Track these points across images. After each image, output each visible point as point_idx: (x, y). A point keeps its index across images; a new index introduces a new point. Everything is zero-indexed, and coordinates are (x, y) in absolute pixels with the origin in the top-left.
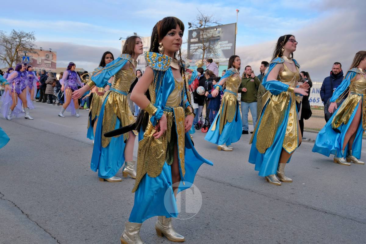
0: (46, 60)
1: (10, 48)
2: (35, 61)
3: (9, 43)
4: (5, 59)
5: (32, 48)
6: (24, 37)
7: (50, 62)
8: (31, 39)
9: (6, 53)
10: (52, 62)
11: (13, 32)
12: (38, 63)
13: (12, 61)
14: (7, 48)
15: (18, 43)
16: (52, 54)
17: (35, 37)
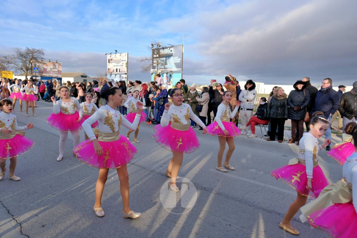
0: (54, 68)
1: (25, 60)
2: (45, 69)
3: (24, 57)
4: (22, 69)
5: (42, 60)
6: (36, 52)
7: (57, 70)
8: (41, 54)
9: (22, 64)
10: (58, 70)
11: (27, 49)
12: (48, 71)
13: (27, 70)
14: (23, 61)
15: (31, 57)
16: (58, 64)
17: (44, 52)
